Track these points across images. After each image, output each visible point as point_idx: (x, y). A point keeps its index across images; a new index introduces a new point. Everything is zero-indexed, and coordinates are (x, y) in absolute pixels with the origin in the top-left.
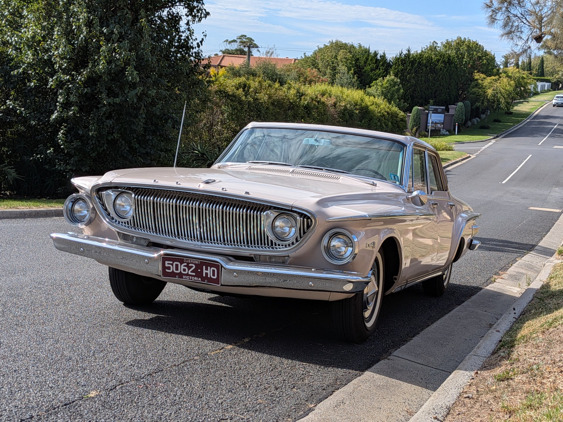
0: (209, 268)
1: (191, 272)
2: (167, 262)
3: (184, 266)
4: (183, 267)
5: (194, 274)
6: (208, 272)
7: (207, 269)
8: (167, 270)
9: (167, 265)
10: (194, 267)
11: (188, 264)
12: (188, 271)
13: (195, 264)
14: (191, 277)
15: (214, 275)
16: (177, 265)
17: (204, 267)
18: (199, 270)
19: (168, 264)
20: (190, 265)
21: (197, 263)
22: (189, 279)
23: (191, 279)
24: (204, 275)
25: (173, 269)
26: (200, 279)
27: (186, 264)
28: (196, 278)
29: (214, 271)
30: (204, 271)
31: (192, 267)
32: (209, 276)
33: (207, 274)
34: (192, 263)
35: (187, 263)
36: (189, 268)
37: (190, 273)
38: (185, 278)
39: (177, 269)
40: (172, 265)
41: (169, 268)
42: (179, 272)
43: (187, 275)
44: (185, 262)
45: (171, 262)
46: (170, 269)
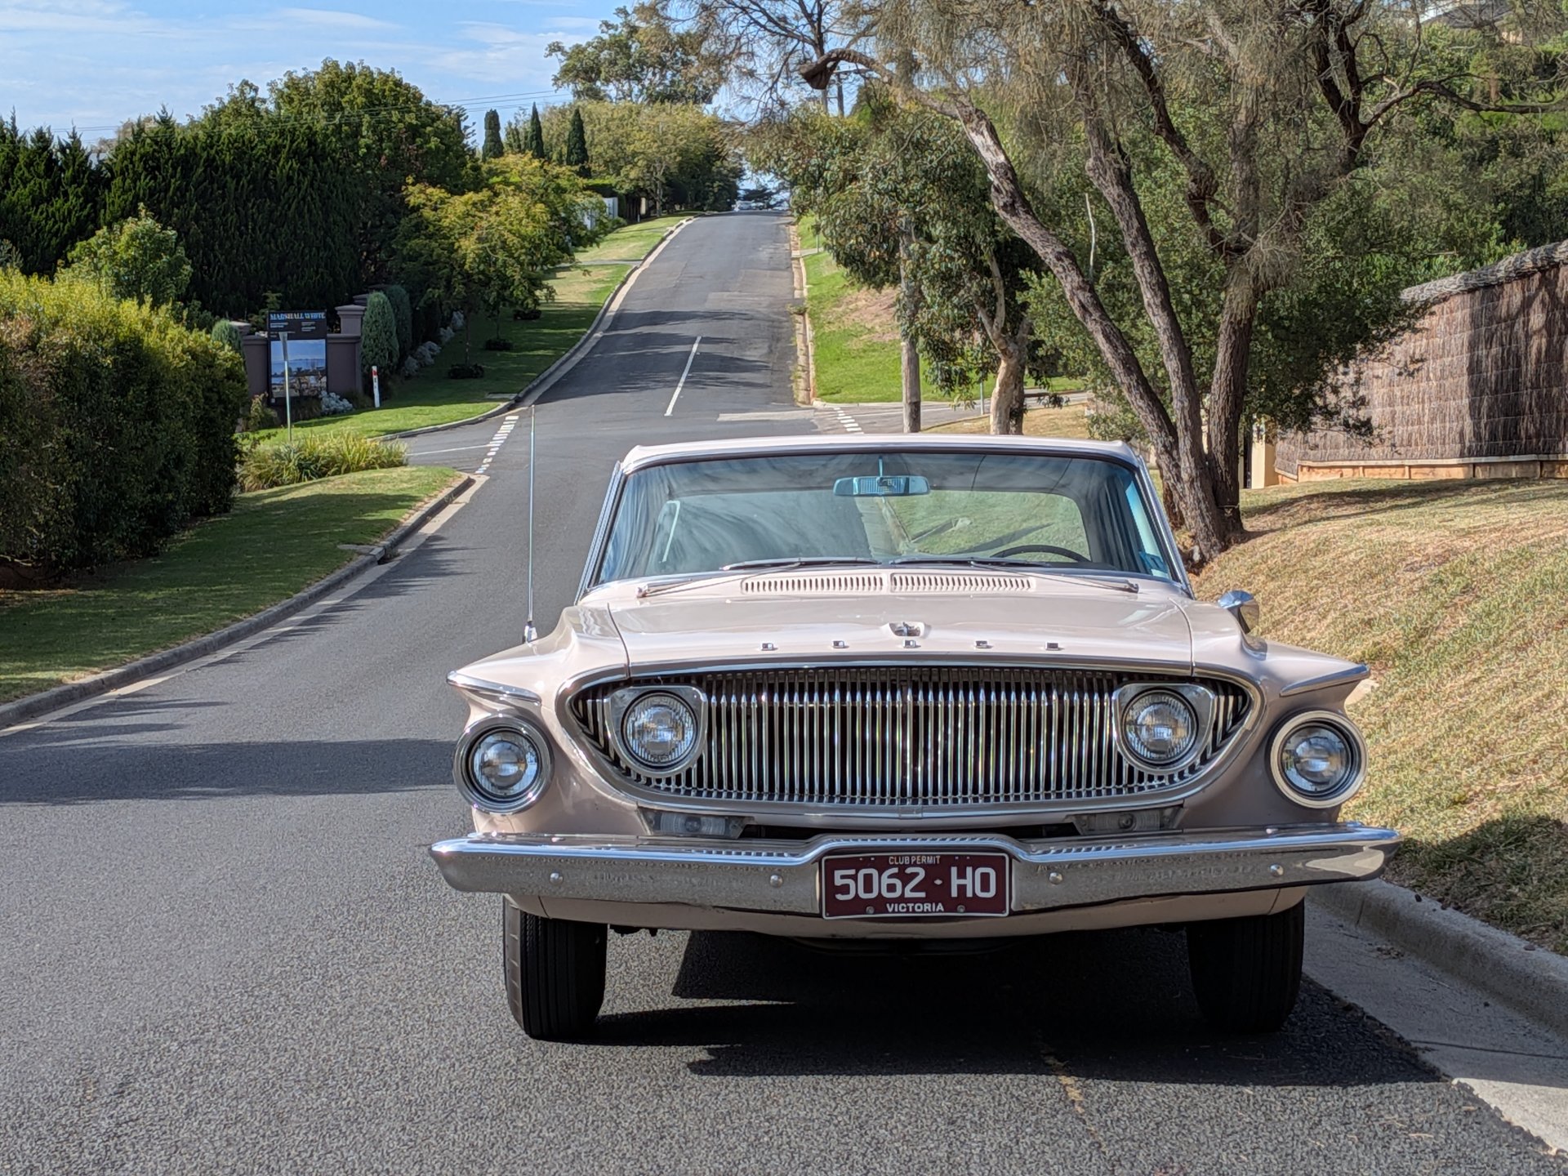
0: (969, 870)
1: (913, 890)
2: (838, 874)
3: (890, 877)
4: (885, 881)
5: (922, 895)
6: (968, 882)
7: (962, 875)
8: (840, 897)
9: (838, 882)
10: (922, 873)
11: (903, 868)
12: (904, 887)
13: (922, 866)
14: (911, 905)
15: (985, 887)
16: (868, 879)
17: (954, 870)
18: (938, 882)
19: (843, 877)
20: (909, 870)
21: (930, 861)
22: (908, 911)
23: (914, 911)
24: (954, 894)
25: (857, 889)
26: (940, 907)
27: (895, 870)
28: (927, 907)
29: (985, 877)
30: (955, 881)
31: (916, 875)
32: (969, 894)
33: (962, 889)
34: (915, 865)
35: (898, 866)
36: (906, 879)
37: (908, 894)
38: (893, 912)
39: (868, 888)
40: (855, 878)
41: (845, 889)
42: (874, 895)
43: (902, 899)
44: (894, 866)
45: (852, 872)
46: (848, 893)
